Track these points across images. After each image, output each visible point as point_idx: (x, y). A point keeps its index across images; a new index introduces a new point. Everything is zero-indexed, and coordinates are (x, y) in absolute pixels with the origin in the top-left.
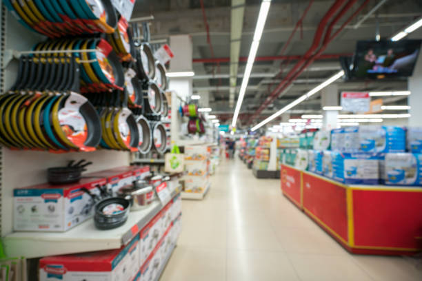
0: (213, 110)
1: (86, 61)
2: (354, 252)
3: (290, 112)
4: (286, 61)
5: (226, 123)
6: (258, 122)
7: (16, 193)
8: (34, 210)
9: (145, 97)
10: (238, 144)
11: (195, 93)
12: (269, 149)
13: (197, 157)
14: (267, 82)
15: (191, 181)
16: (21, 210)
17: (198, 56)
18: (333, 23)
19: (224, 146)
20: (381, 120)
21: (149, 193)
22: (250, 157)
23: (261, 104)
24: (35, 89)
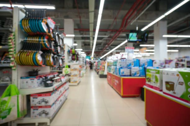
0: (83, 50)
1: (42, 43)
2: (123, 97)
3: (115, 51)
4: (112, 31)
5: (89, 55)
6: (103, 55)
7: (21, 78)
8: (27, 82)
9: (57, 50)
10: (95, 64)
11: (75, 42)
12: (104, 66)
13: (75, 69)
14: (106, 39)
15: (73, 78)
16: (23, 83)
17: (76, 28)
18: (128, 19)
19: (88, 65)
20: (149, 55)
21: (59, 79)
22: (98, 69)
23: (104, 47)
24: (28, 50)
